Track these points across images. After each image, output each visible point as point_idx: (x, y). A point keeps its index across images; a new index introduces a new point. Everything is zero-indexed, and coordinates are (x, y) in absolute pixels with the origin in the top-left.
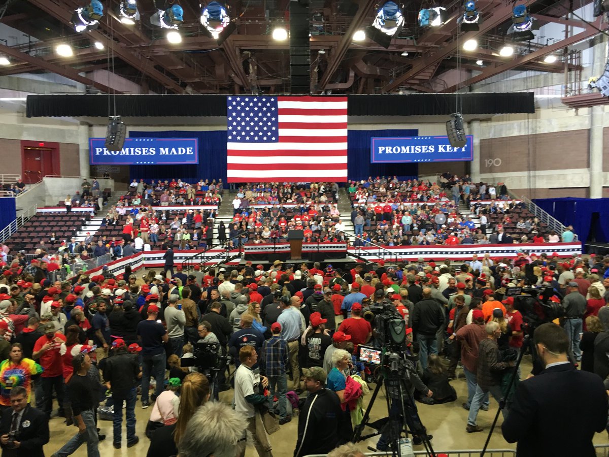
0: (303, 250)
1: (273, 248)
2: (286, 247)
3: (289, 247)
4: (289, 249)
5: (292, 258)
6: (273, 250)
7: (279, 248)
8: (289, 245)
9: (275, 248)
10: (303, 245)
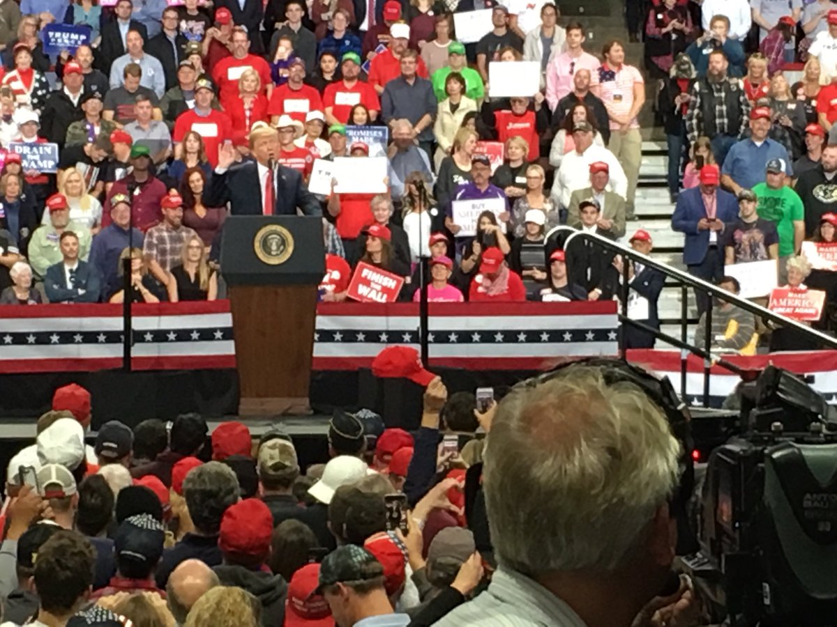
0: (322, 350)
1: (112, 337)
2: (207, 335)
3: (227, 334)
4: (227, 348)
5: (246, 404)
6: (115, 351)
7: (160, 336)
8: (224, 320)
9: (129, 337)
10: (323, 323)
